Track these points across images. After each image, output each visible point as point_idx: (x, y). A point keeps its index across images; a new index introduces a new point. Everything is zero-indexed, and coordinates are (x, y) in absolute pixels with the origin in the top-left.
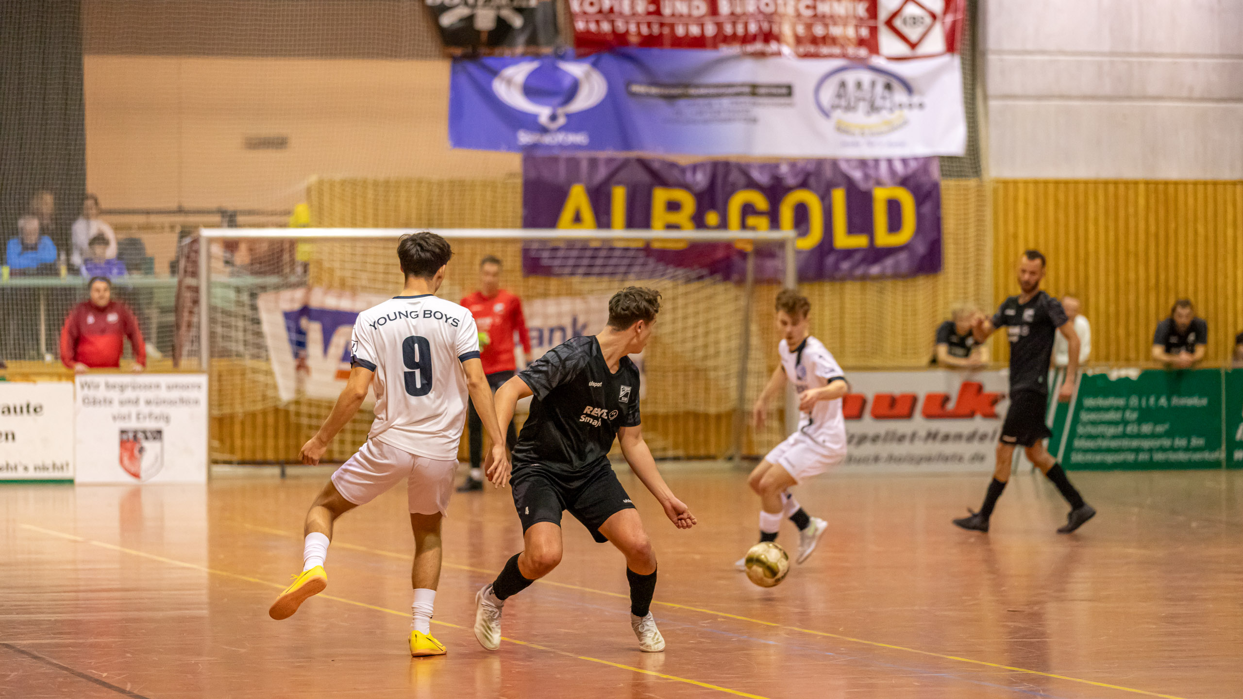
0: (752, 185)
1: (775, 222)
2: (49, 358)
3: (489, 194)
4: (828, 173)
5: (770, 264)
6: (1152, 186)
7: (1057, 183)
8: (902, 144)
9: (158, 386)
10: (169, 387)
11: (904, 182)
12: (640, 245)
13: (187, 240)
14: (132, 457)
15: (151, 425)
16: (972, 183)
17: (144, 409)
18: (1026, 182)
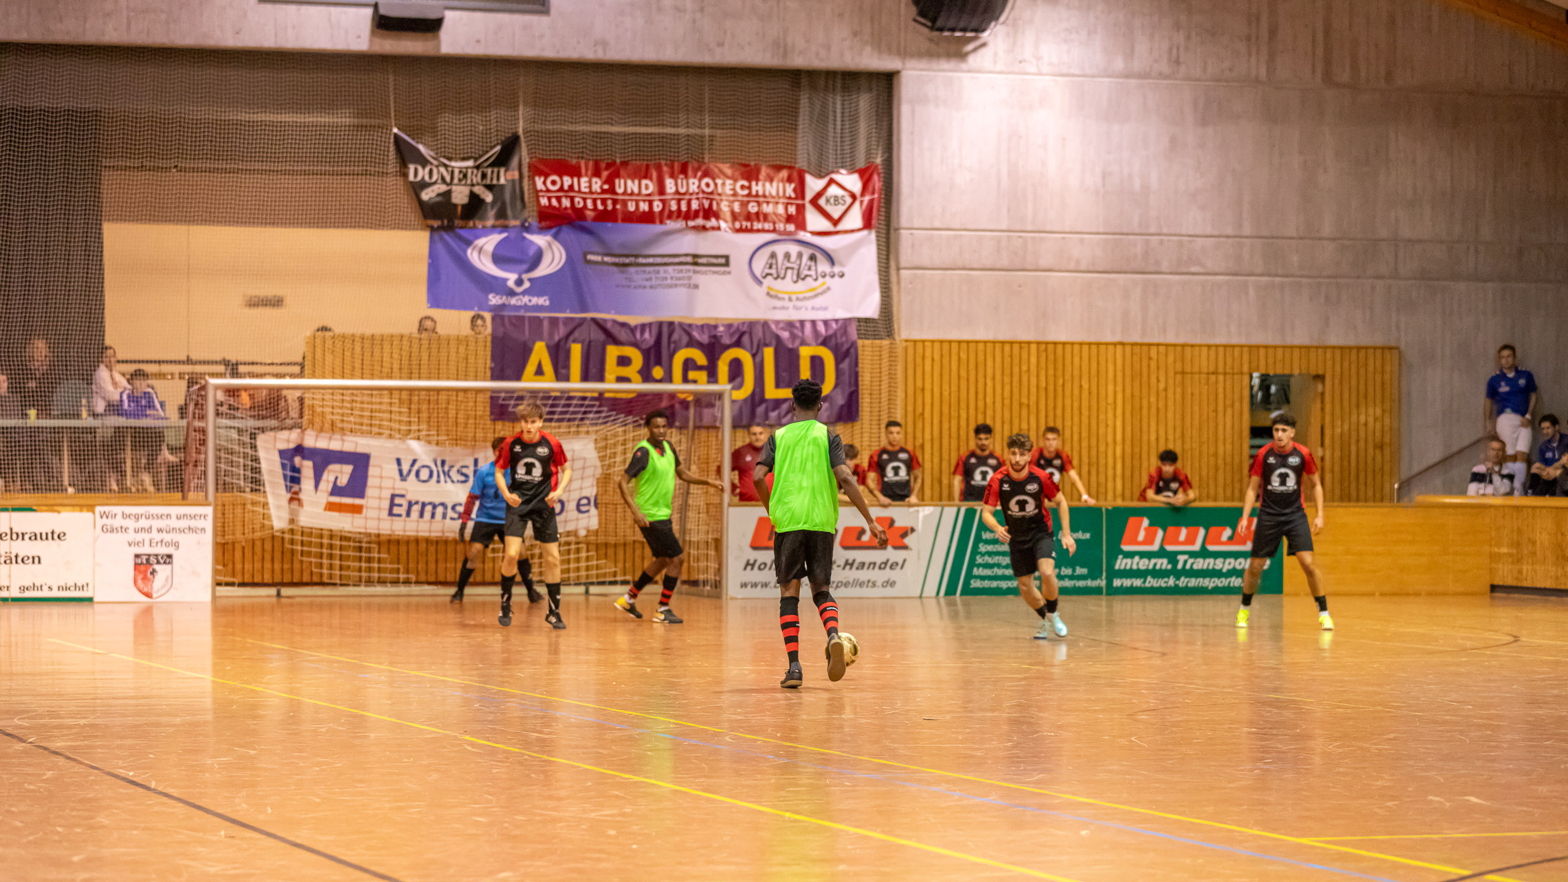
0: (692, 343)
1: (713, 377)
2: (71, 490)
3: (462, 349)
4: (759, 333)
5: (706, 412)
6: (1043, 347)
7: (959, 342)
8: (825, 309)
9: (168, 516)
10: (178, 518)
11: (824, 343)
12: (596, 395)
13: (196, 387)
14: (145, 578)
15: (163, 550)
16: (886, 342)
17: (157, 537)
18: (933, 342)
